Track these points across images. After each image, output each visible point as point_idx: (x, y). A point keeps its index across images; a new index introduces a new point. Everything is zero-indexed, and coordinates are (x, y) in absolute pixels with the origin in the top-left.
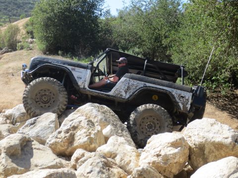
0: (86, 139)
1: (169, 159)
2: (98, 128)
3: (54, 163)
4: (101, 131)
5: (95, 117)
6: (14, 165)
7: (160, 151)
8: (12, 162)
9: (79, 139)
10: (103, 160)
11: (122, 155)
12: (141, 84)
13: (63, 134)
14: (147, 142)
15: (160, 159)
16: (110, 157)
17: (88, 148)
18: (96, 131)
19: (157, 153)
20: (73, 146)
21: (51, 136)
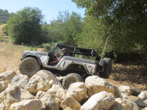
0: (42, 86)
1: (79, 93)
2: (47, 81)
3: (30, 97)
4: (49, 82)
5: (45, 76)
6: (14, 99)
7: (75, 90)
8: (13, 97)
9: (39, 87)
10: (51, 95)
11: (59, 92)
13: (32, 85)
15: (75, 93)
16: (54, 94)
17: (44, 90)
18: (47, 83)
20: (37, 90)
21: (26, 86)
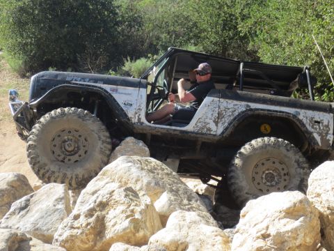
0: (126, 223)
1: (286, 241)
4: (152, 205)
5: (137, 181)
7: (267, 227)
9: (113, 226)
11: (198, 244)
12: (241, 106)
13: (82, 221)
14: (241, 215)
15: (269, 242)
17: (133, 240)
18: (143, 207)
19: (263, 232)
20: (104, 240)
21: (61, 226)
